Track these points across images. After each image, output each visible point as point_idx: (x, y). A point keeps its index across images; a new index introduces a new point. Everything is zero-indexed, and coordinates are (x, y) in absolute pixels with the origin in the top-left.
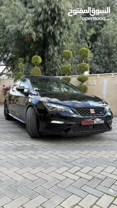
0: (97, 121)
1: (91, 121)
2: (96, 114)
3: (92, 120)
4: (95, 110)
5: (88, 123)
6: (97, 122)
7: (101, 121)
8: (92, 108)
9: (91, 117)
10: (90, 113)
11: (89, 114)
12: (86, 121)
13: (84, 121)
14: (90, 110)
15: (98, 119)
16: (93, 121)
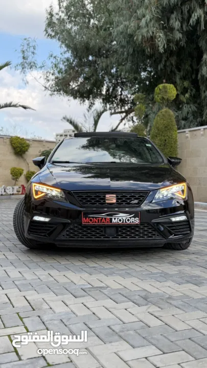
0: (120, 218)
1: (105, 218)
2: (120, 204)
3: (108, 215)
4: (117, 196)
5: (97, 221)
6: (120, 220)
8: (112, 193)
9: (106, 209)
10: (105, 201)
11: (102, 204)
12: (93, 217)
13: (89, 217)
14: (105, 197)
15: (121, 215)
16: (111, 219)
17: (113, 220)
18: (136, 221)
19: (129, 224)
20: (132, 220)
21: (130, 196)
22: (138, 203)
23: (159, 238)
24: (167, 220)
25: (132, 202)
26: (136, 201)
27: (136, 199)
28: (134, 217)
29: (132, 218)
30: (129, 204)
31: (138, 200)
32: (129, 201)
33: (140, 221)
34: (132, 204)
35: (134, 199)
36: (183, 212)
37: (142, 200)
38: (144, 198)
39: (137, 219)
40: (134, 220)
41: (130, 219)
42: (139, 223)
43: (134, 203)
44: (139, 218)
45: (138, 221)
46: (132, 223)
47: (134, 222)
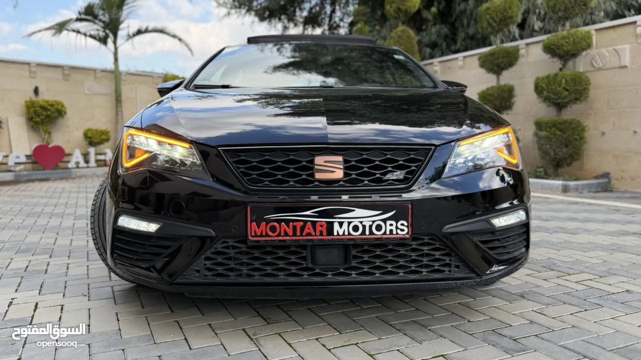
0: (356, 222)
1: (314, 223)
2: (354, 182)
3: (321, 214)
4: (346, 161)
6: (356, 228)
7: (390, 226)
8: (333, 152)
9: (314, 198)
10: (312, 175)
11: (306, 182)
12: (279, 221)
13: (268, 221)
14: (312, 162)
15: (359, 212)
16: (330, 225)
17: (336, 226)
18: (401, 229)
19: (379, 239)
20: (389, 228)
21: (382, 161)
22: (405, 180)
23: (461, 275)
24: (483, 226)
25: (389, 176)
26: (399, 174)
27: (400, 168)
28: (395, 218)
29: (389, 222)
30: (379, 181)
31: (406, 171)
32: (380, 174)
33: (410, 228)
34: (389, 182)
35: (392, 167)
36: (515, 202)
37: (414, 170)
38: (419, 165)
39: (402, 225)
40: (394, 228)
41: (382, 224)
42: (410, 233)
43: (395, 178)
44: (408, 223)
45: (406, 230)
46: (390, 234)
47: (394, 232)
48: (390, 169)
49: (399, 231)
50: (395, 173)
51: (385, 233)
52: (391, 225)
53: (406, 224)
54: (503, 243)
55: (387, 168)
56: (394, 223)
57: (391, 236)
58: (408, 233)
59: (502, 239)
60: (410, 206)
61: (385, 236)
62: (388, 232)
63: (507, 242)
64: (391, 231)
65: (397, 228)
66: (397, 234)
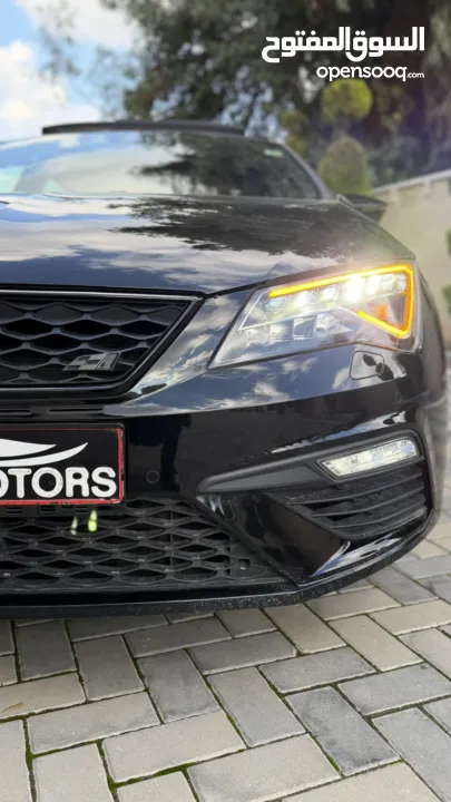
7: (75, 478)
18: (101, 485)
19: (50, 508)
20: (71, 482)
21: (66, 328)
22: (117, 372)
24: (302, 476)
26: (105, 359)
27: (111, 343)
28: (85, 460)
29: (70, 471)
30: (56, 373)
31: (120, 352)
32: (62, 358)
33: (122, 484)
34: (79, 376)
35: (91, 342)
36: (400, 419)
37: (143, 350)
38: (155, 338)
39: (104, 475)
40: (83, 482)
41: (55, 473)
42: (122, 494)
43: (93, 367)
44: (116, 470)
45: (113, 487)
46: (74, 497)
47: (85, 492)
48: (84, 346)
49: (95, 490)
50: (93, 357)
51: (63, 494)
52: (77, 476)
53: (111, 473)
54: (360, 507)
55: (79, 343)
56: (83, 471)
57: (77, 502)
58: (116, 495)
59: (357, 498)
60: (120, 434)
61: (64, 502)
62: (70, 493)
63: (370, 503)
64: (77, 489)
65: (91, 483)
66: (92, 495)
